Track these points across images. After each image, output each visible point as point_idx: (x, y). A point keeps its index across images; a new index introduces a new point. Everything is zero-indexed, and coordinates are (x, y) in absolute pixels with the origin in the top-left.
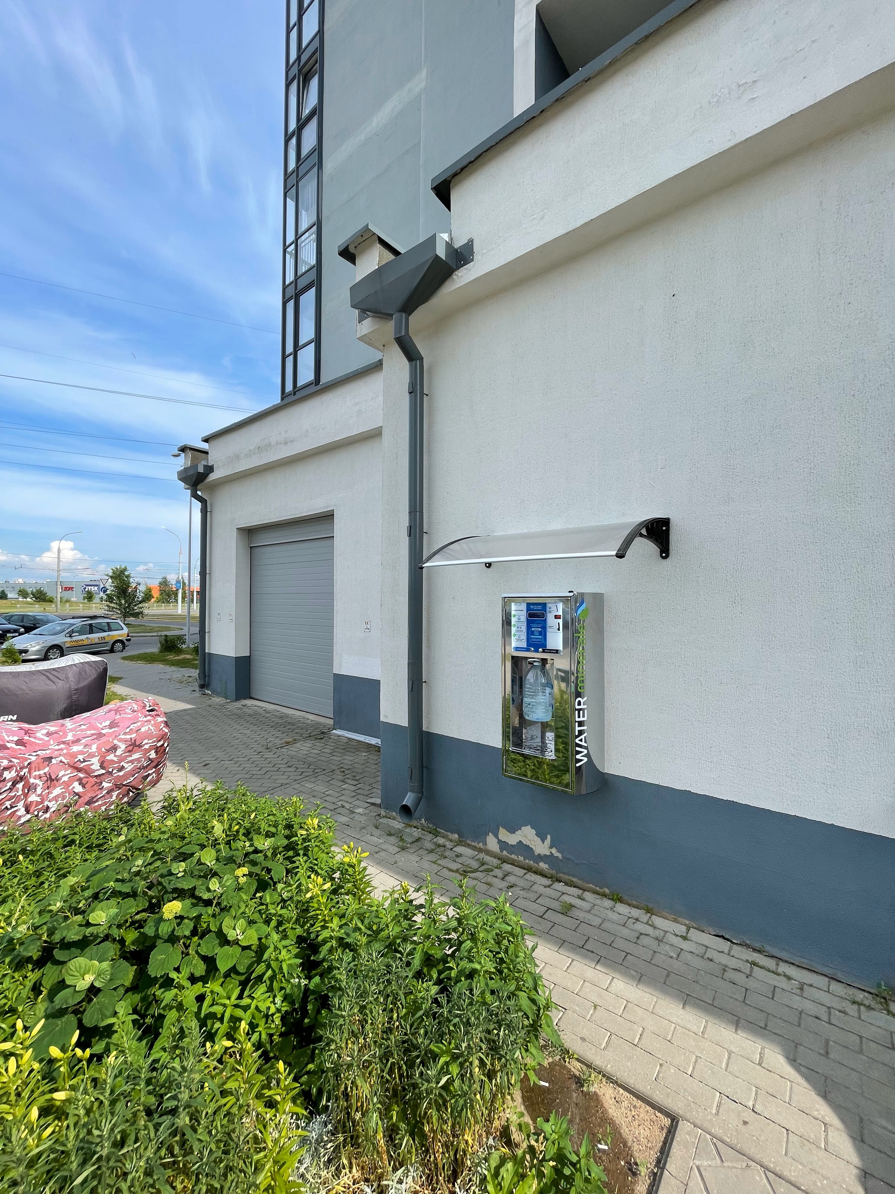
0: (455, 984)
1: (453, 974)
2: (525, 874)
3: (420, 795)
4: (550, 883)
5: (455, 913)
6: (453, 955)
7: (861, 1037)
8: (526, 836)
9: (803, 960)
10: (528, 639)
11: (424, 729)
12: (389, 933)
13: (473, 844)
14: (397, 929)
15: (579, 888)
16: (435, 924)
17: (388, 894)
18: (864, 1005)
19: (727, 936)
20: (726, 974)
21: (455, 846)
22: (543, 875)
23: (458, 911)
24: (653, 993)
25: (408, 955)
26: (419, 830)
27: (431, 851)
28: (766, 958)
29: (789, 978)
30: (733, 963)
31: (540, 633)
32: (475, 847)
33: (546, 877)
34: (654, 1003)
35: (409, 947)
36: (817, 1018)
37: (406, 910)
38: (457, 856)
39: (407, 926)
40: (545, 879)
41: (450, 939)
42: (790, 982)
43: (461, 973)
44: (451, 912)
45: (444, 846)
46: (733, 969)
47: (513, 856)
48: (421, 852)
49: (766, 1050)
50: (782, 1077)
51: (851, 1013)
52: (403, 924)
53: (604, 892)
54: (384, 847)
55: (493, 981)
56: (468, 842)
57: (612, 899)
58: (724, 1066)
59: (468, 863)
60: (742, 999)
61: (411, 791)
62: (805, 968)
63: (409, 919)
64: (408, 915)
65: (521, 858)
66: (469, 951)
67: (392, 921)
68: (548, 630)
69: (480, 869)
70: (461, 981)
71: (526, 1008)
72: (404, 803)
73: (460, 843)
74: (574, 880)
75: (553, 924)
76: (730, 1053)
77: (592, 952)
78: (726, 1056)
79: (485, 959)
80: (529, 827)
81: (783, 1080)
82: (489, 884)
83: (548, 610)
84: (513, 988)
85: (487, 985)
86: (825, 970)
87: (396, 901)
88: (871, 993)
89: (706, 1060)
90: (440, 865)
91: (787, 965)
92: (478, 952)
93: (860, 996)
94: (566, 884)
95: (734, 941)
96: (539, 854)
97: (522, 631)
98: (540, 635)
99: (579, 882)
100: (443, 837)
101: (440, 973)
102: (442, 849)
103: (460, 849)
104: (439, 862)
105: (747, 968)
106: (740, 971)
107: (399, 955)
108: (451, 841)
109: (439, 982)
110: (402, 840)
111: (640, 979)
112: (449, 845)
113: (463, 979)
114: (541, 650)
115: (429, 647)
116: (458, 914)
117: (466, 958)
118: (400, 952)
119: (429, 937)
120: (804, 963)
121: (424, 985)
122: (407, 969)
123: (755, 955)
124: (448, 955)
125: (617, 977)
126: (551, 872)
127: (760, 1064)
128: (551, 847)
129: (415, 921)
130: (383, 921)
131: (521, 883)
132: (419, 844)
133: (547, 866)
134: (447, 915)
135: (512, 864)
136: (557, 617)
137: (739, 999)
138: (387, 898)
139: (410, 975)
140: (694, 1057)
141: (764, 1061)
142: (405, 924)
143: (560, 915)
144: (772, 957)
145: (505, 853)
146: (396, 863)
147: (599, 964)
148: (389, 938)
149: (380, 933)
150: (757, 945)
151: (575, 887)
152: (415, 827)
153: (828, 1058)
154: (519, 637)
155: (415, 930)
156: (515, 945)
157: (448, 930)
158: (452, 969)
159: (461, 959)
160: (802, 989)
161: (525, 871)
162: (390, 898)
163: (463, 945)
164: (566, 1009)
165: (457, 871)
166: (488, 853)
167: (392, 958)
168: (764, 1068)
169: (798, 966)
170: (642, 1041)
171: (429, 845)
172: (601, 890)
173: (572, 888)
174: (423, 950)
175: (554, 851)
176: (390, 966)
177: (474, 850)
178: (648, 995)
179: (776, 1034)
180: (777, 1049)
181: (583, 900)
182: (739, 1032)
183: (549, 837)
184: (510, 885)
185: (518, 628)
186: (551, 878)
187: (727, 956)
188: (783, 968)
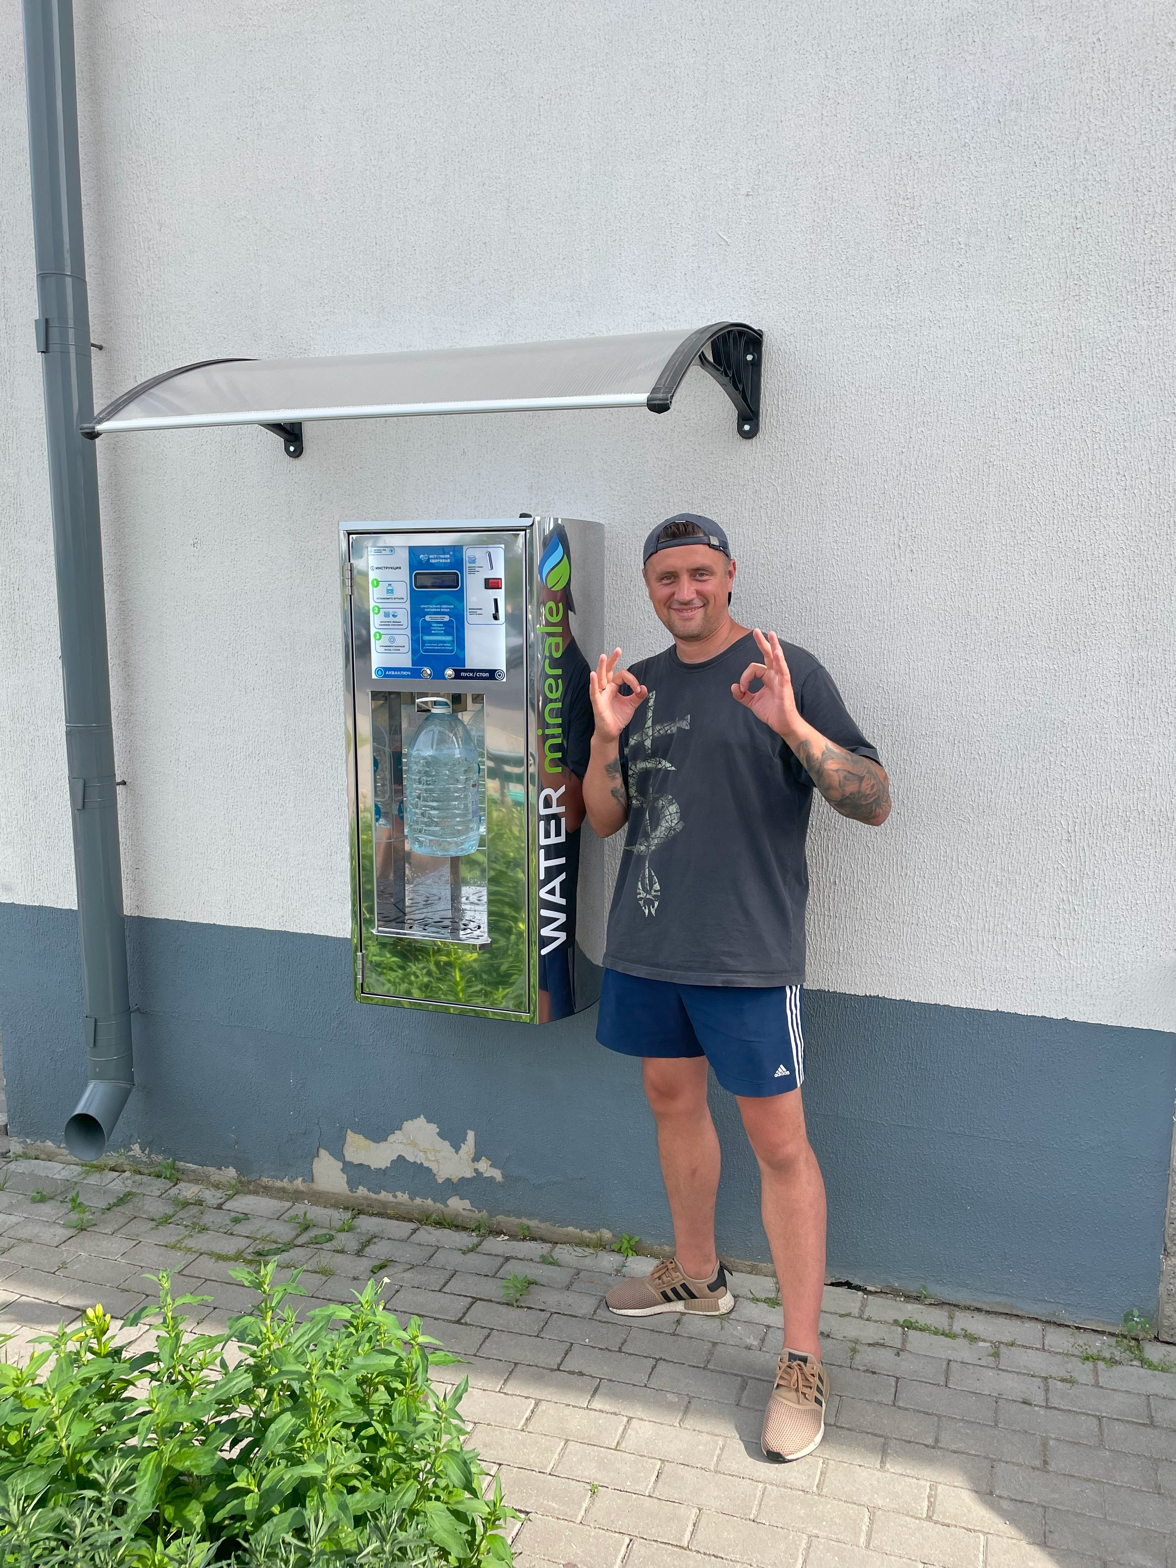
0: (257, 1526)
1: (250, 1503)
2: (414, 1231)
3: (123, 1085)
4: (476, 1240)
5: (245, 1355)
6: (244, 1459)
7: (1099, 1419)
8: (414, 1144)
9: (998, 1299)
10: (416, 642)
11: (128, 909)
12: (57, 1444)
13: (279, 1184)
14: (81, 1430)
15: (543, 1240)
16: (189, 1393)
17: (46, 1347)
18: (1104, 1359)
19: (856, 1282)
20: (858, 1357)
21: (230, 1198)
22: (456, 1225)
23: (254, 1348)
24: (717, 1431)
25: (116, 1487)
26: (127, 1174)
27: (165, 1220)
28: (931, 1309)
29: (973, 1339)
30: (870, 1332)
31: (448, 628)
32: (283, 1190)
33: (465, 1229)
34: (718, 1451)
35: (119, 1466)
36: (1024, 1403)
37: (105, 1376)
38: (236, 1221)
39: (108, 1417)
40: (464, 1235)
41: (234, 1423)
42: (975, 1346)
43: (267, 1497)
44: (234, 1353)
45: (200, 1203)
46: (870, 1345)
47: (384, 1196)
48: (136, 1227)
49: (940, 1488)
50: (969, 1530)
51: (1082, 1379)
52: (96, 1414)
53: (600, 1239)
54: (27, 1232)
55: (357, 1495)
56: (265, 1180)
57: (619, 1251)
58: (862, 1540)
59: (266, 1231)
60: (889, 1400)
61: (97, 1077)
62: (1002, 1313)
63: (114, 1398)
64: (109, 1387)
65: (403, 1197)
66: (290, 1439)
67: (65, 1411)
68: (470, 619)
69: (300, 1241)
70: (272, 1515)
71: (444, 1535)
72: (78, 1111)
73: (243, 1187)
74: (533, 1223)
75: (486, 1332)
76: (873, 1511)
77: (581, 1374)
78: (866, 1519)
79: (333, 1447)
80: (422, 1120)
81: (972, 1534)
82: (327, 1273)
83: (467, 565)
84: (410, 1496)
85: (343, 1507)
86: (1037, 1310)
87: (74, 1360)
88: (1112, 1334)
89: (827, 1538)
90: (189, 1250)
91: (968, 1314)
92: (312, 1436)
93: (1098, 1343)
94: (513, 1237)
95: (869, 1288)
96: (448, 1180)
97: (398, 623)
98: (447, 633)
99: (542, 1225)
100: (196, 1181)
101: (210, 1510)
102: (195, 1210)
103: (243, 1203)
104: (190, 1243)
105: (894, 1336)
106: (882, 1345)
107: (90, 1493)
108: (217, 1186)
109: (211, 1531)
110: (77, 1205)
111: (687, 1408)
112: (211, 1196)
113: (276, 1509)
114: (449, 672)
115: (128, 685)
116: (253, 1355)
117: (282, 1456)
118: (94, 1485)
119: (174, 1429)
120: (999, 1303)
121: (172, 1549)
122: (118, 1522)
123: (910, 1307)
124: (231, 1462)
125: (639, 1414)
126: (477, 1215)
127: (929, 1518)
128: (476, 1159)
129: (131, 1399)
130: (37, 1417)
131: (406, 1254)
132: (128, 1209)
133: (467, 1204)
134: (223, 1364)
135: (379, 1215)
136: (491, 584)
137: (885, 1401)
138: (45, 1357)
139: (126, 1534)
140: (805, 1537)
141: (938, 1508)
142: (103, 1411)
143: (503, 1309)
144: (942, 1304)
145: (362, 1191)
146: (63, 1266)
147: (597, 1397)
148: (60, 1455)
149: (30, 1449)
150: (913, 1287)
151: (534, 1239)
152: (113, 1169)
153: (1048, 1472)
154: (392, 640)
155: (130, 1420)
156: (408, 1396)
157: (228, 1401)
158: (248, 1492)
159: (268, 1465)
160: (996, 1355)
161: (413, 1226)
162: (54, 1357)
163: (273, 1427)
164: (527, 1513)
165: (238, 1257)
166: (318, 1198)
167: (69, 1505)
168: (936, 1522)
169: (988, 1312)
170: (699, 1536)
171: (156, 1207)
172: (594, 1236)
173: (528, 1244)
174: (158, 1466)
175: (483, 1165)
176: (66, 1526)
177: (281, 1199)
178: (705, 1437)
179: (955, 1452)
180: (959, 1480)
181: (554, 1263)
182: (888, 1466)
183: (471, 1135)
184: (377, 1263)
185: (387, 615)
186: (478, 1228)
187: (859, 1321)
188: (964, 1321)
